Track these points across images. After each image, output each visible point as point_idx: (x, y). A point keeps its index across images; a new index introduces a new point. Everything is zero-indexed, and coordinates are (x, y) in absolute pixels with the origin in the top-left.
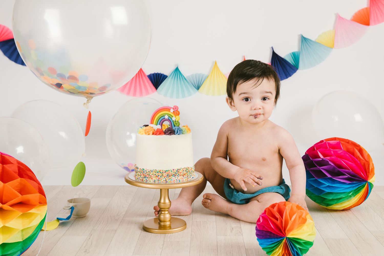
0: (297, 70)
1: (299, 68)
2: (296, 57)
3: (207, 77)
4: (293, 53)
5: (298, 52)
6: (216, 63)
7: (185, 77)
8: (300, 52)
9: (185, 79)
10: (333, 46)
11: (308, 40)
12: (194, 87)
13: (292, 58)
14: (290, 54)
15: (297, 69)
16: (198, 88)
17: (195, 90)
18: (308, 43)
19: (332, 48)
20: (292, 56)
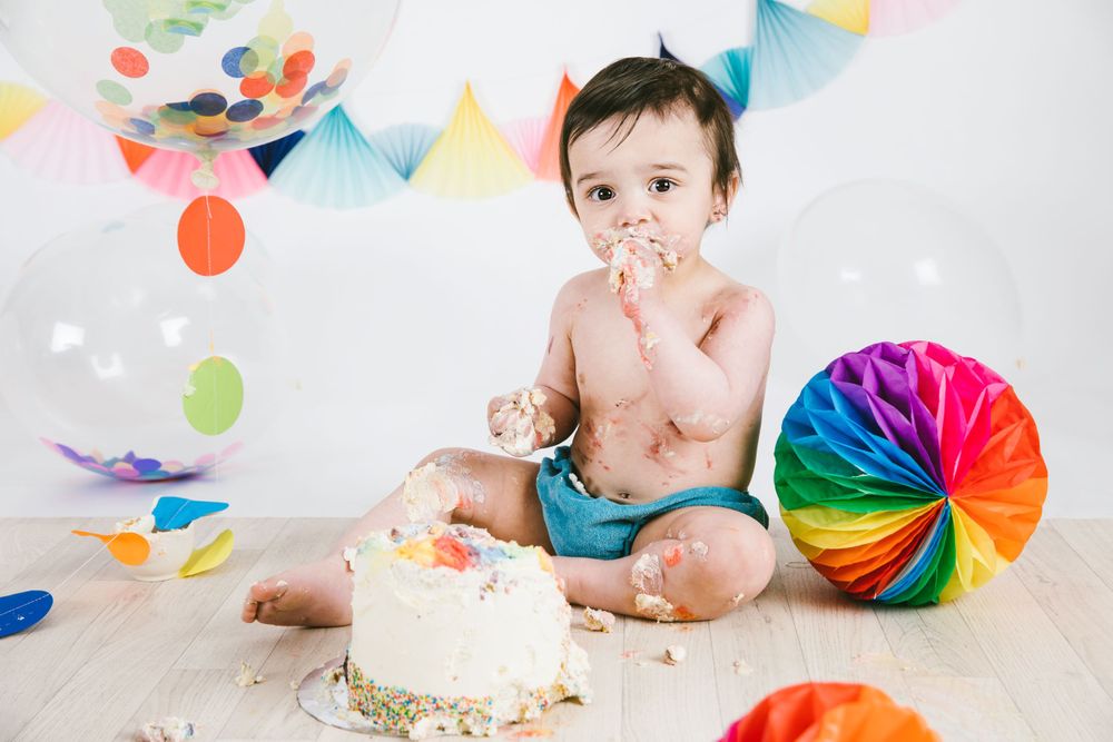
0: (741, 112)
1: (750, 105)
2: (739, 66)
3: (441, 134)
4: (728, 53)
5: (745, 51)
6: (468, 88)
7: (366, 136)
8: (753, 49)
9: (365, 142)
10: (867, 28)
11: (780, 7)
12: (388, 165)
13: (726, 71)
14: (721, 56)
15: (744, 107)
16: (407, 174)
17: (400, 179)
18: (781, 17)
19: (863, 36)
20: (726, 65)
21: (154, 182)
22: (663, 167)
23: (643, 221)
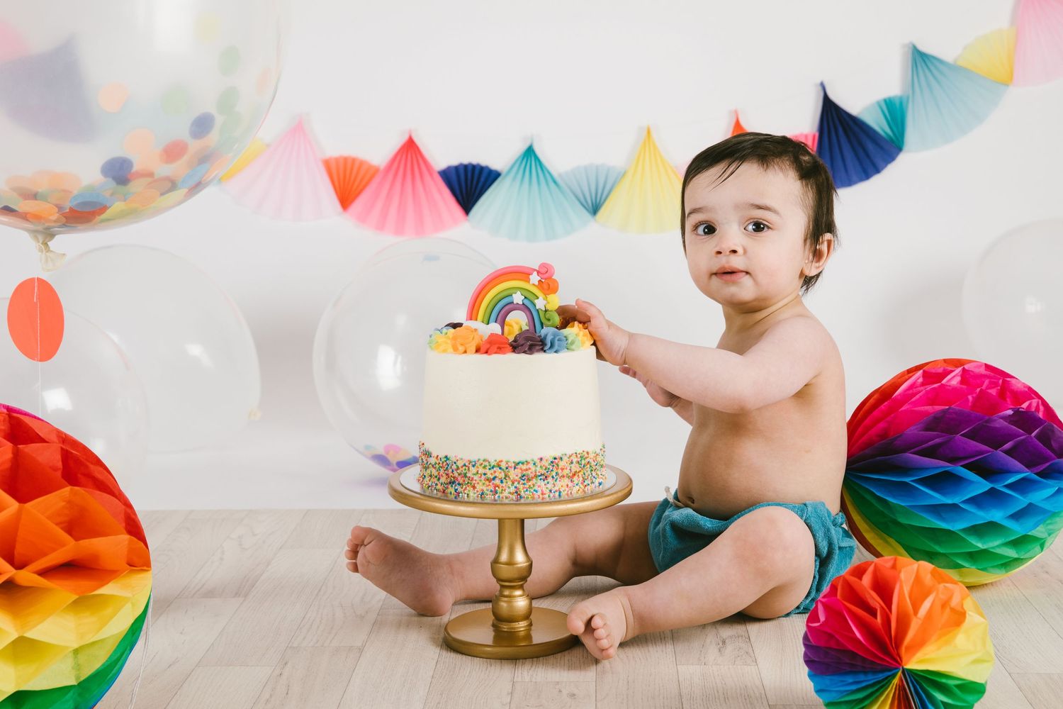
1: (906, 148)
2: (895, 111)
3: (622, 175)
4: (885, 100)
5: (901, 98)
6: (649, 132)
7: (555, 174)
8: (908, 98)
9: (555, 182)
10: (1011, 78)
11: (935, 61)
12: (577, 202)
13: (883, 117)
14: (878, 103)
15: (899, 149)
16: (595, 209)
17: (587, 215)
18: (932, 68)
19: (1008, 85)
20: (882, 111)
21: (362, 219)
22: (759, 207)
23: (734, 252)
